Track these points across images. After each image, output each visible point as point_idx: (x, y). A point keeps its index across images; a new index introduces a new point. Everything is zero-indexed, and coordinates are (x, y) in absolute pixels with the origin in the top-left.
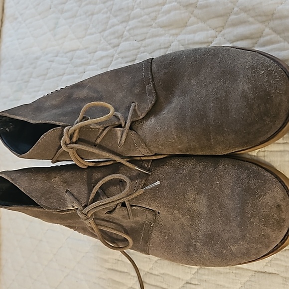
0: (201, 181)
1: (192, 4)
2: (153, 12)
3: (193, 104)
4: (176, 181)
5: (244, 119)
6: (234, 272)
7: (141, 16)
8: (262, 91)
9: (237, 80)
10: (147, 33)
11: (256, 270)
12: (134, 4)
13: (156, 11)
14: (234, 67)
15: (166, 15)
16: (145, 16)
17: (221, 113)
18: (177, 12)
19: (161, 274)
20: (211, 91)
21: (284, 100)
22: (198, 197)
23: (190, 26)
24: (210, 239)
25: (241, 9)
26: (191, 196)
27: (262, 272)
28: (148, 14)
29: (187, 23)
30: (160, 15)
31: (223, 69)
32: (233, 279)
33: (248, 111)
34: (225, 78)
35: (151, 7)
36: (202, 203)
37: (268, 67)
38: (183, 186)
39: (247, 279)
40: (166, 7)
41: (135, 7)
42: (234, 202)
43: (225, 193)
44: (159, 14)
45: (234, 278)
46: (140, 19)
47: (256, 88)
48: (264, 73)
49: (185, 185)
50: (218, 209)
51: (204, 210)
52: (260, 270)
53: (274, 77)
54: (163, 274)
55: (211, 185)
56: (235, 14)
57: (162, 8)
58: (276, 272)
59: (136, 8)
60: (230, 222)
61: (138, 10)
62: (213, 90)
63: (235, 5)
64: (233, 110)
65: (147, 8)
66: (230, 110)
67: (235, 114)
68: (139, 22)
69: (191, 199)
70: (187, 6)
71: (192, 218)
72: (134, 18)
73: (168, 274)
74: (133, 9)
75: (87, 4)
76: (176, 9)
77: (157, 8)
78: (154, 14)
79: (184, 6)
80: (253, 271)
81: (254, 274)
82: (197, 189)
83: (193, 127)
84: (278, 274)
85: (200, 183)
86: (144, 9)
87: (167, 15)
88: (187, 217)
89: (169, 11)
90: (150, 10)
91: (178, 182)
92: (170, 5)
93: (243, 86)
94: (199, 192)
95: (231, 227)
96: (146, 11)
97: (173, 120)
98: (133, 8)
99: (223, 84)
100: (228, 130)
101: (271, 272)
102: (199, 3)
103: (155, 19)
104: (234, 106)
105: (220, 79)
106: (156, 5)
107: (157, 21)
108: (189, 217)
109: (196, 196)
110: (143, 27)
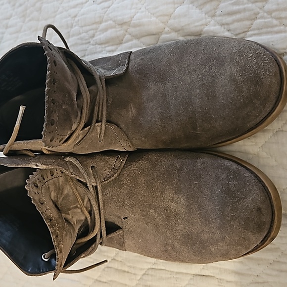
0: (179, 180)
1: (126, 23)
2: (91, 30)
3: (177, 92)
4: (153, 179)
5: (233, 103)
6: (175, 276)
7: (80, 34)
8: (251, 74)
9: (224, 65)
10: (86, 50)
11: (194, 273)
12: (73, 22)
13: (93, 29)
14: (219, 53)
15: (103, 33)
16: (84, 34)
17: (208, 99)
18: (114, 30)
19: (109, 281)
20: (196, 77)
21: (274, 82)
22: (176, 196)
23: (125, 43)
24: (189, 239)
25: (171, 29)
26: (169, 194)
27: (199, 275)
28: (87, 32)
29: (122, 40)
30: (98, 33)
31: (207, 55)
32: (174, 284)
33: (238, 94)
34: (210, 64)
35: (89, 25)
36: (180, 203)
37: (256, 50)
38: (161, 184)
39: (187, 282)
40: (103, 25)
41: (74, 24)
42: (213, 203)
43: (204, 194)
44: (96, 32)
45: (175, 282)
46: (79, 37)
47: (245, 71)
48: (252, 56)
49: (162, 183)
50: (197, 210)
51: (183, 210)
52: (198, 273)
53: (263, 59)
54: (111, 281)
55: (190, 185)
56: (167, 33)
57: (99, 27)
58: (212, 275)
59: (75, 26)
60: (209, 223)
61: (77, 27)
62: (198, 76)
63: (166, 25)
64: (221, 95)
65: (85, 26)
66: (217, 96)
67: (223, 99)
68: (78, 39)
69: (169, 198)
70: (122, 24)
71: (168, 218)
72: (73, 35)
73: (115, 281)
74: (72, 27)
75: (30, 20)
76: (112, 27)
77: (94, 26)
78: (91, 32)
79: (119, 25)
80: (192, 274)
81: (192, 278)
82: (175, 188)
83: (178, 116)
84: (214, 277)
85: (179, 182)
86: (82, 27)
87: (105, 33)
88: (163, 217)
89: (106, 30)
90: (88, 28)
91: (156, 180)
92: (107, 23)
93: (231, 70)
94: (178, 191)
95: (210, 228)
96: (85, 28)
97: (156, 109)
98: (72, 25)
99: (209, 70)
100: (216, 116)
101: (207, 274)
102: (132, 22)
103: (93, 36)
104: (222, 91)
105: (206, 65)
106: (93, 24)
107: (94, 39)
108: (165, 216)
109: (174, 195)
110: (82, 44)
